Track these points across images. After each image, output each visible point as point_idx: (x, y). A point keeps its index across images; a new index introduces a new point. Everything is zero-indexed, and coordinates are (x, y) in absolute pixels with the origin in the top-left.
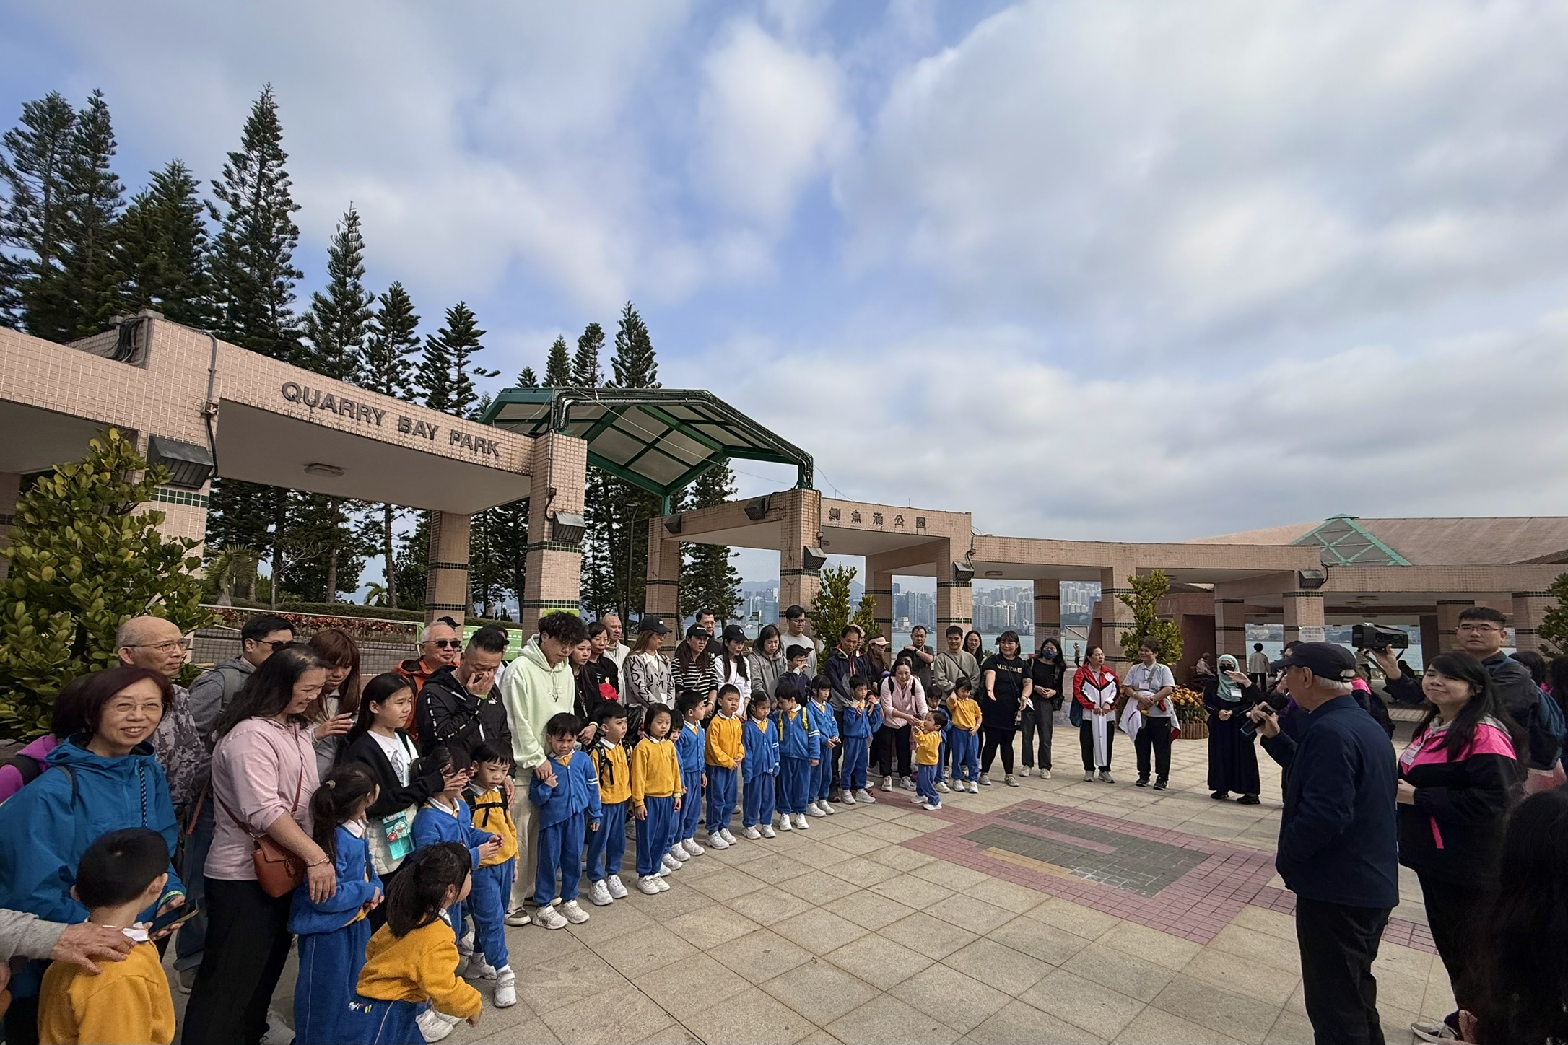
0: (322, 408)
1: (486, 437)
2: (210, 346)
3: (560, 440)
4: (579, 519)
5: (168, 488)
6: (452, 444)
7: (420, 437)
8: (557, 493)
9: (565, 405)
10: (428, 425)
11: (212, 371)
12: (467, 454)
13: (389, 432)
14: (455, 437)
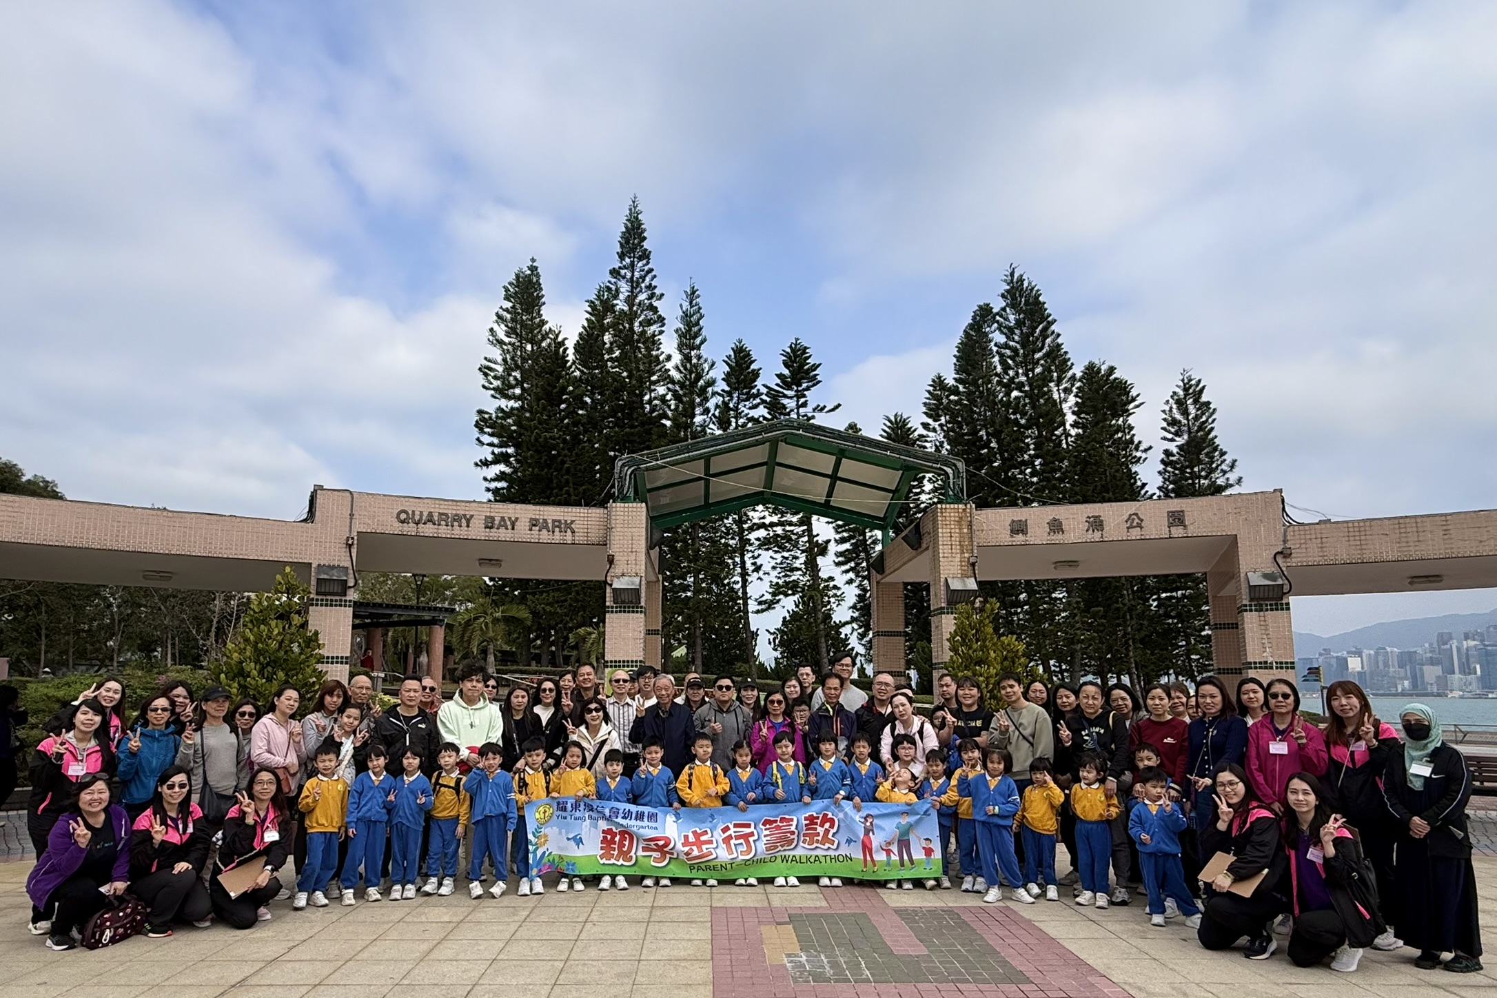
0: (425, 523)
1: (562, 518)
2: (350, 498)
3: (618, 508)
4: (637, 580)
5: (329, 598)
6: (531, 530)
7: (502, 530)
8: (616, 558)
9: (629, 473)
10: (510, 518)
11: (352, 515)
12: (544, 535)
13: (478, 531)
14: (534, 523)
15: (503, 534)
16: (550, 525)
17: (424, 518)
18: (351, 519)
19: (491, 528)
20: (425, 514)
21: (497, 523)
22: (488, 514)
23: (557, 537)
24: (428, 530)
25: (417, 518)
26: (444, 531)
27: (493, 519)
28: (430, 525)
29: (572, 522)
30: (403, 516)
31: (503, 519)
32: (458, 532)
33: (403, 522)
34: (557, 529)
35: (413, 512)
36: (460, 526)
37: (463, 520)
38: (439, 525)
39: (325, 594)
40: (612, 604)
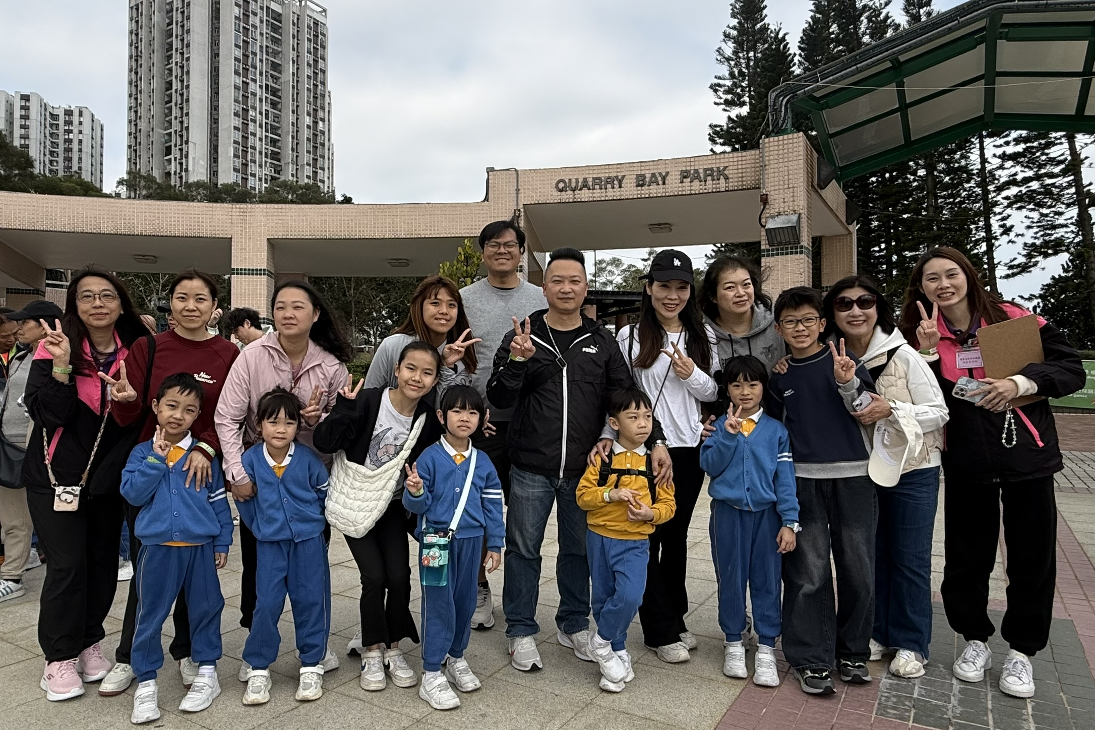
0: (581, 189)
1: (714, 166)
2: (515, 176)
3: (771, 144)
4: (794, 218)
6: (682, 182)
7: (654, 186)
8: (770, 198)
9: (784, 103)
10: (660, 174)
11: (518, 190)
12: (697, 187)
13: (629, 190)
14: (685, 175)
15: (655, 190)
16: (702, 175)
17: (580, 184)
18: (517, 194)
19: (642, 185)
20: (581, 180)
21: (647, 180)
22: (639, 173)
23: (710, 185)
24: (584, 195)
25: (573, 185)
26: (598, 194)
27: (644, 176)
28: (585, 191)
29: (725, 168)
30: (561, 185)
31: (653, 175)
32: (612, 193)
33: (561, 191)
34: (709, 178)
35: (570, 180)
36: (613, 188)
37: (616, 182)
38: (594, 189)
40: (768, 247)
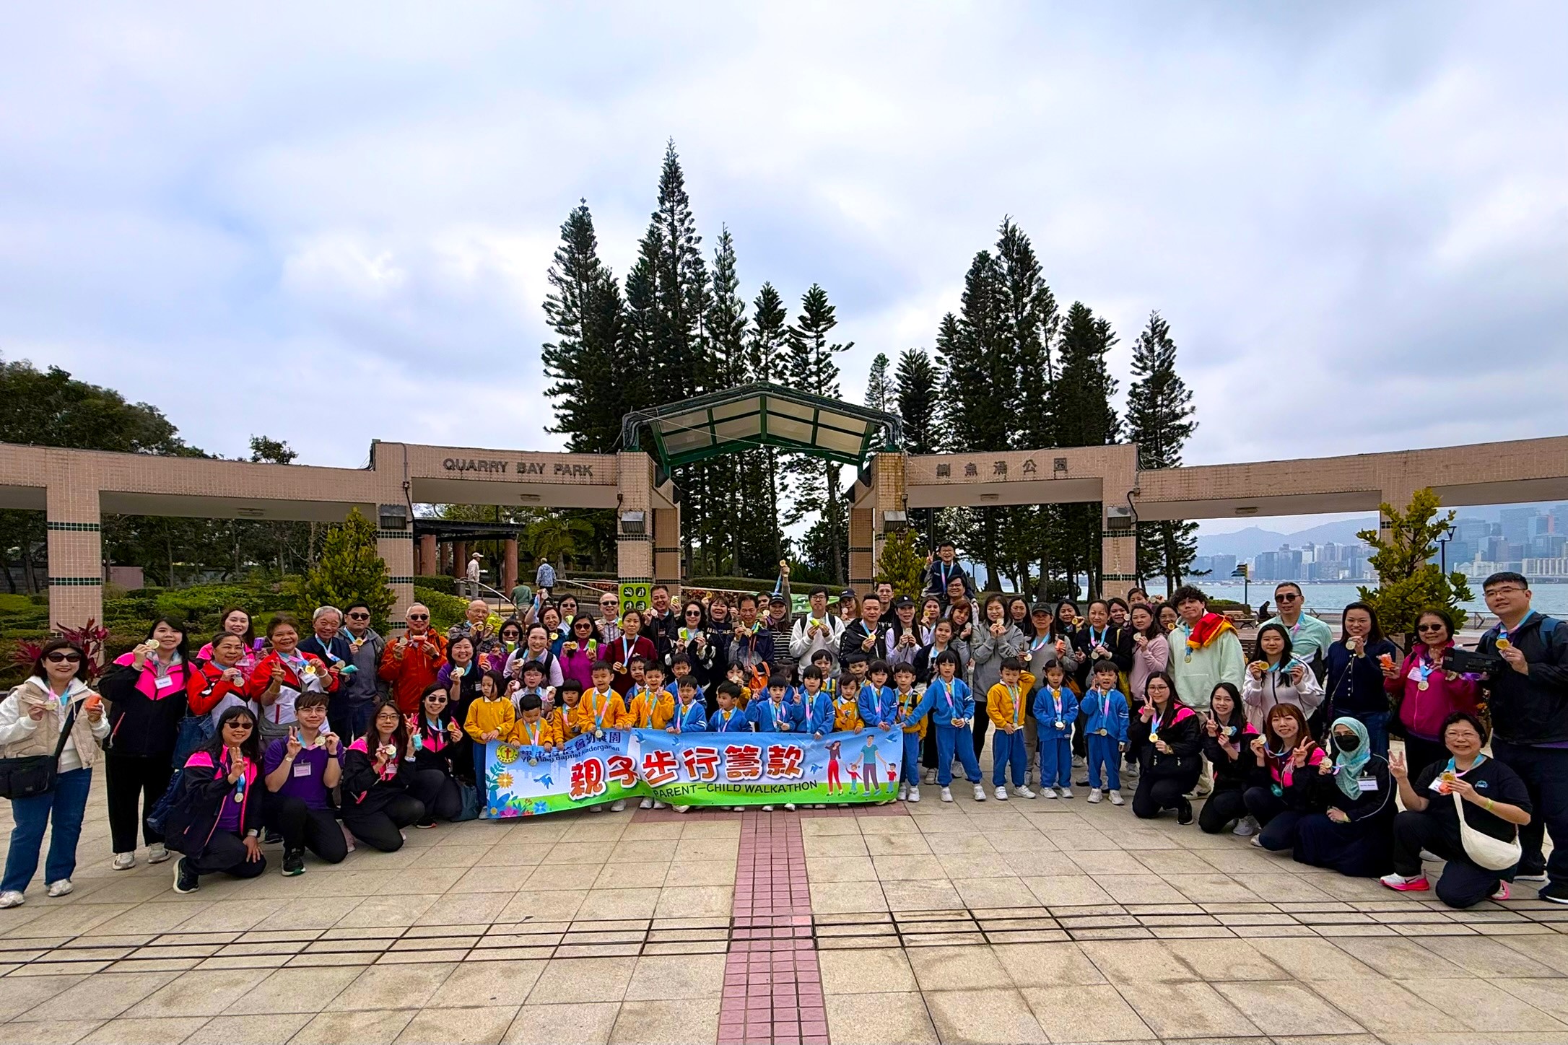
0: (467, 470)
1: (581, 462)
2: (404, 450)
3: (625, 456)
4: (641, 514)
5: (392, 531)
6: (556, 472)
7: (533, 474)
8: (624, 497)
9: (634, 426)
10: (536, 464)
11: (406, 464)
12: (568, 478)
13: (512, 474)
14: (558, 468)
15: (533, 478)
16: (572, 468)
17: (467, 465)
18: (406, 468)
19: (523, 472)
20: (468, 461)
21: (527, 468)
22: (520, 461)
23: (578, 477)
24: (471, 475)
25: (461, 465)
26: (483, 475)
27: (524, 465)
28: (472, 471)
29: (591, 465)
30: (449, 464)
31: (532, 465)
32: (495, 476)
33: (449, 469)
34: (577, 473)
35: (458, 460)
36: (497, 471)
37: (499, 466)
38: (479, 470)
39: (389, 528)
40: (622, 534)
